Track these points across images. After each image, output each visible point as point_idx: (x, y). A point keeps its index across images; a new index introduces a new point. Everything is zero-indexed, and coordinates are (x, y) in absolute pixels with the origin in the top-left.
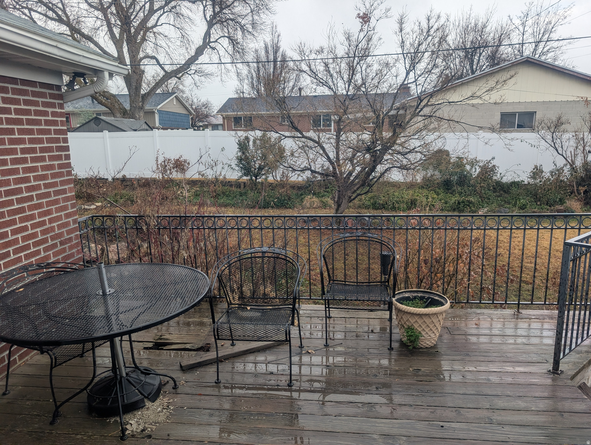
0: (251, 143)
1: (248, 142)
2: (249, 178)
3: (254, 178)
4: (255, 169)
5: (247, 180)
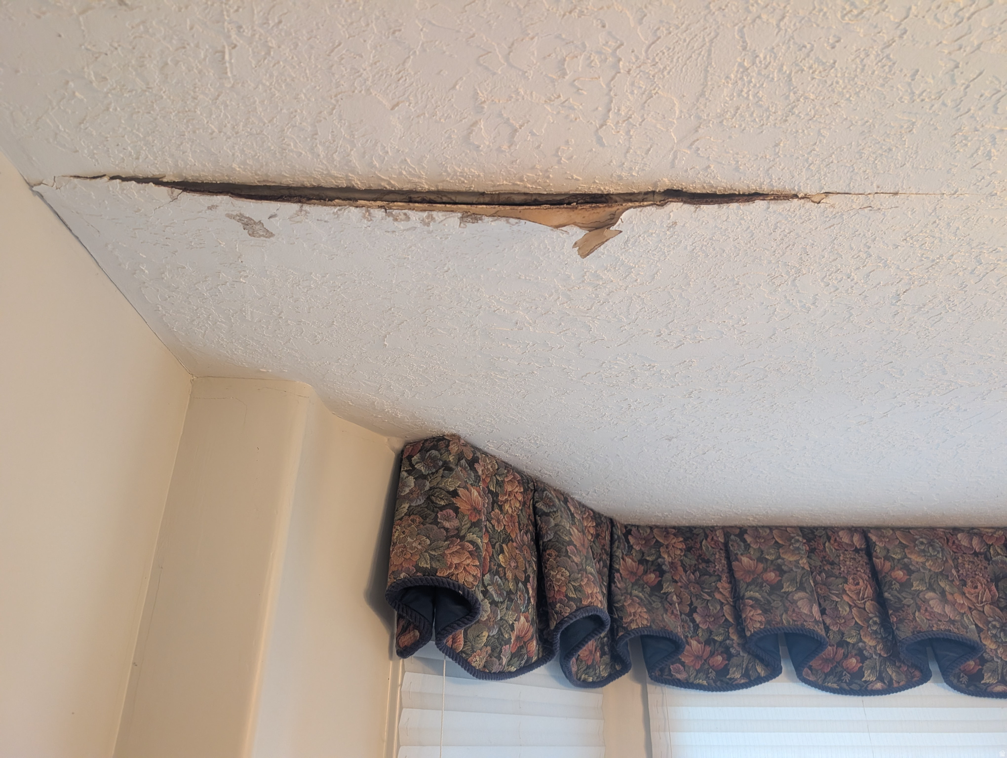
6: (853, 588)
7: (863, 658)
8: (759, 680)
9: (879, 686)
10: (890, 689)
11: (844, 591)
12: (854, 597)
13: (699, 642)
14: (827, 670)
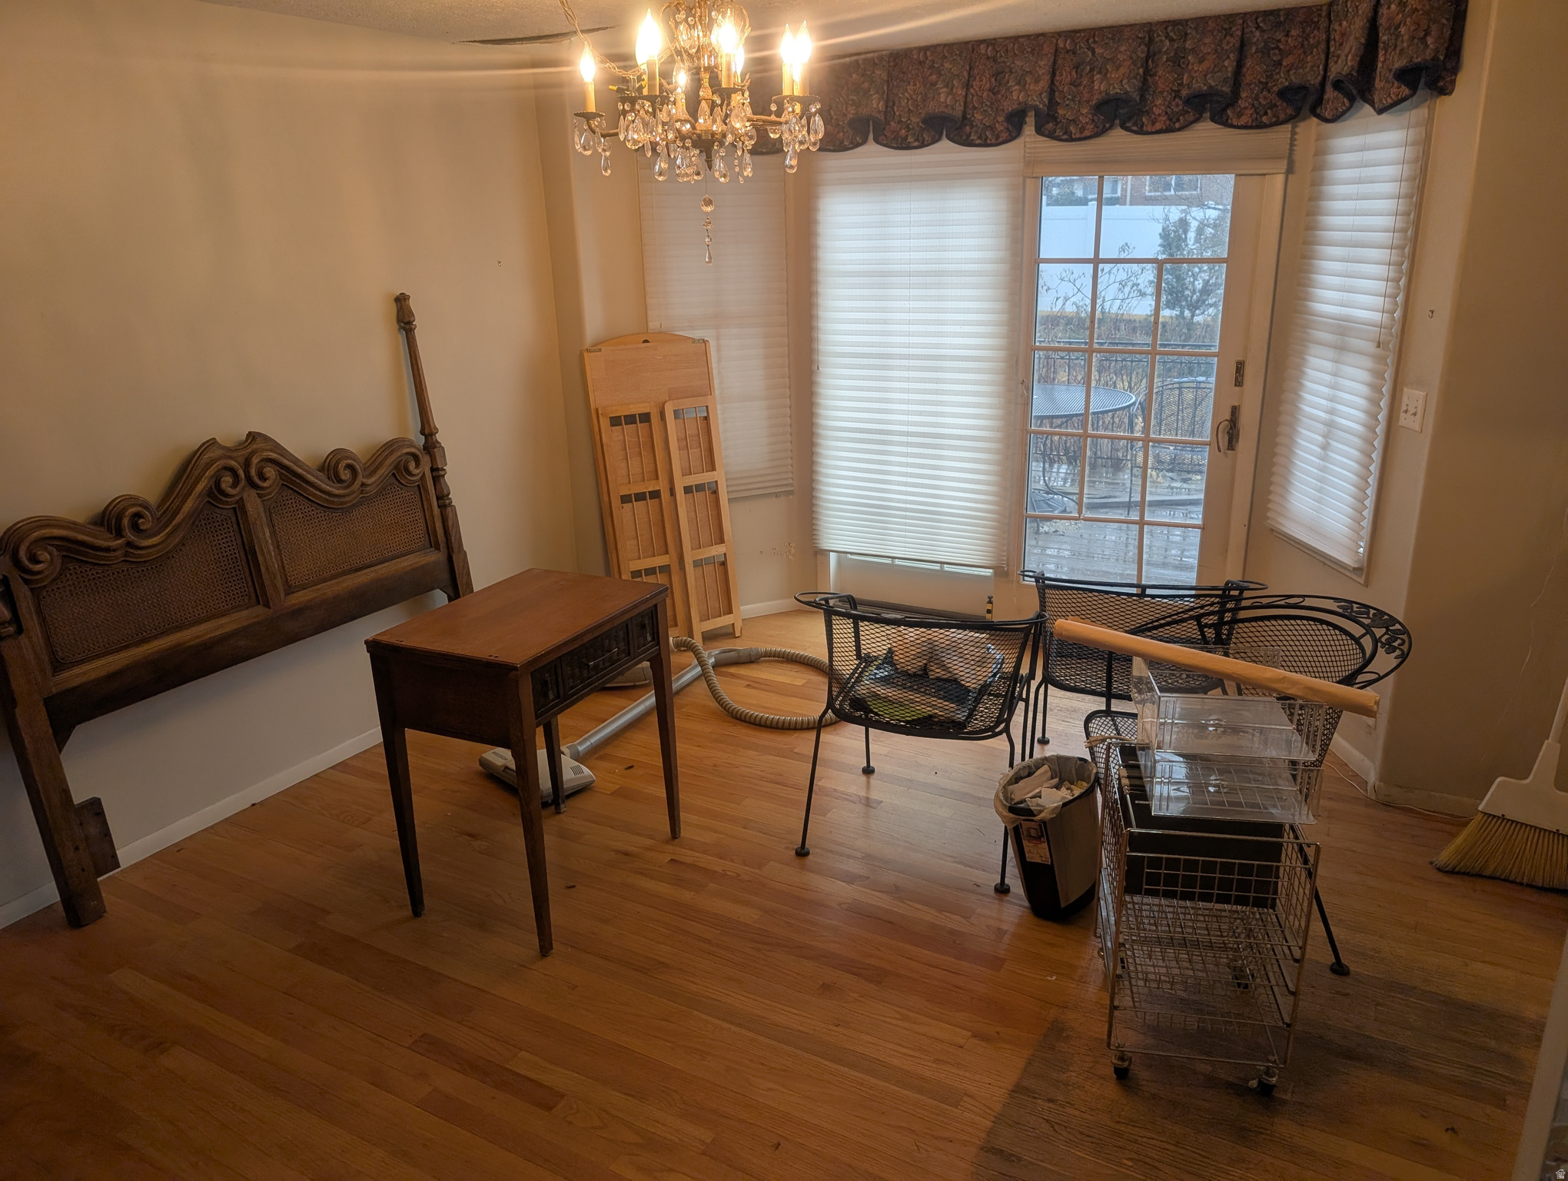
0: (1191, 235)
1: (1186, 232)
2: (1176, 312)
3: (1187, 313)
4: (1194, 292)
5: (1171, 317)
6: (912, 87)
7: (908, 129)
8: (858, 145)
9: (916, 144)
10: (923, 145)
11: (907, 90)
12: (912, 93)
13: (832, 126)
14: (893, 137)
